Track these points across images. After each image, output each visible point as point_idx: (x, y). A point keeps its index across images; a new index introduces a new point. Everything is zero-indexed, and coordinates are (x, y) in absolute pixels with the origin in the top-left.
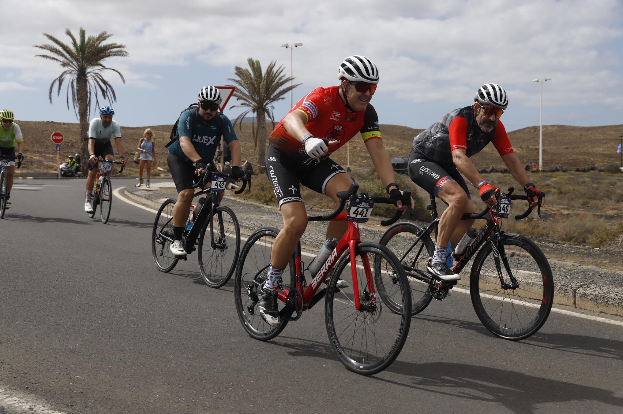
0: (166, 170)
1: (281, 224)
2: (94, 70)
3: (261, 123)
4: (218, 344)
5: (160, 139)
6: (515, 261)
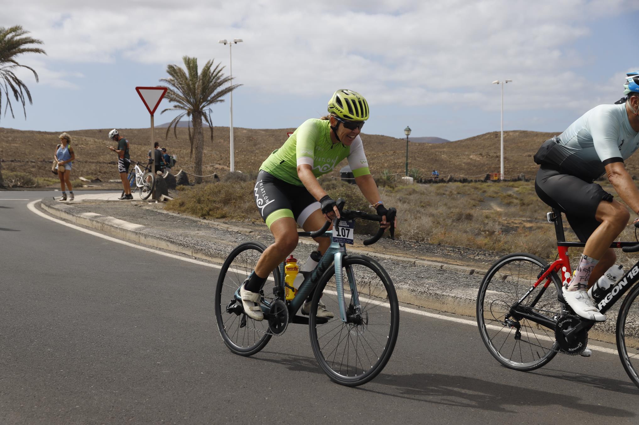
0: (90, 181)
1: (219, 241)
2: (5, 67)
3: (197, 128)
4: (147, 377)
5: (82, 146)
6: (474, 279)
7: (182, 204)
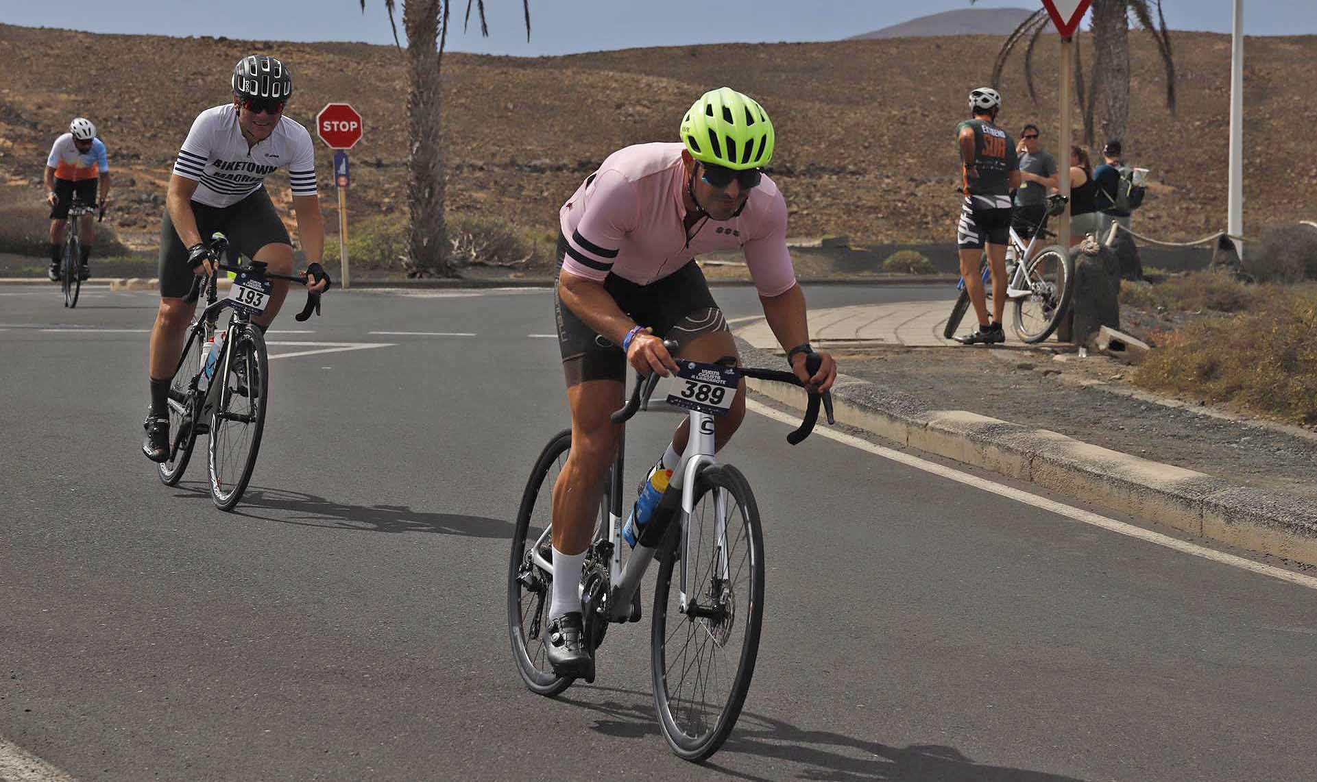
7: (1209, 371)
